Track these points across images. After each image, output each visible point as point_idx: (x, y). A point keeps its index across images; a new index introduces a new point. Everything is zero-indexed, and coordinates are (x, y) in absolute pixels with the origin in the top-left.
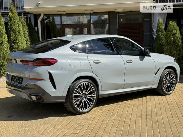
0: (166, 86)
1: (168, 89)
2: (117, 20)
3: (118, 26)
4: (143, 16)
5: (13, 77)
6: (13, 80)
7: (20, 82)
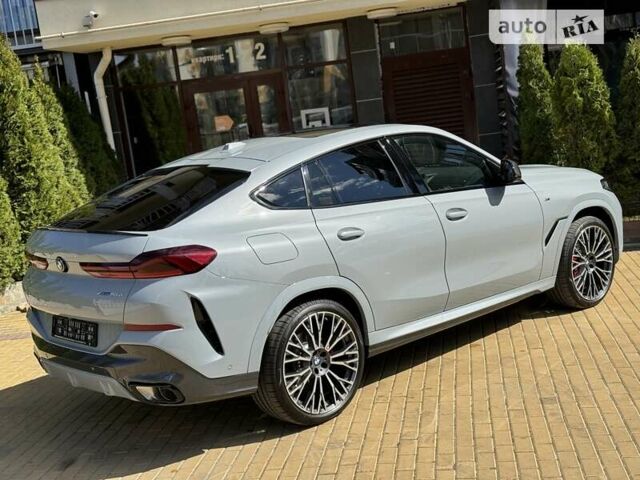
0: (583, 277)
1: (590, 288)
2: (375, 47)
3: (380, 66)
4: (467, 24)
5: (58, 322)
6: (60, 330)
7: (90, 339)
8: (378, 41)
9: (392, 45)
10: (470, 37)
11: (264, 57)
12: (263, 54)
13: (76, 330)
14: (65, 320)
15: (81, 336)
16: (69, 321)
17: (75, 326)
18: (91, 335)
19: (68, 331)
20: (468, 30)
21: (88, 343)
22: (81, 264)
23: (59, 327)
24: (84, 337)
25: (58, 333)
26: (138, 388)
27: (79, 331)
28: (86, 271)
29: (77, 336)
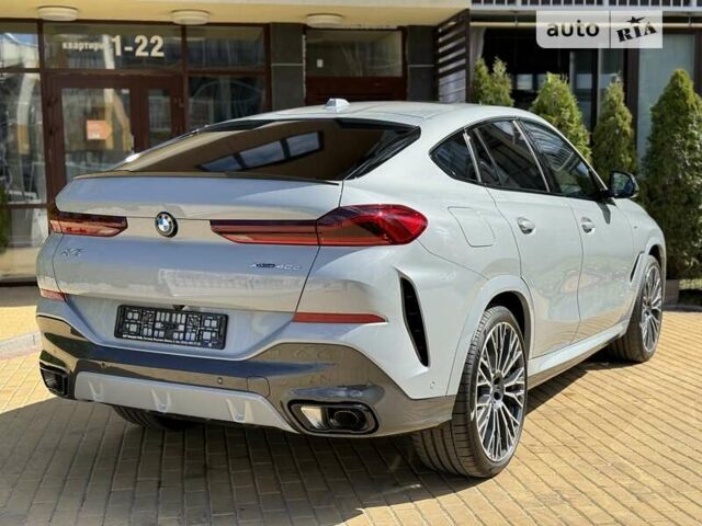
2: (301, 62)
3: (304, 85)
4: (407, 52)
5: (130, 315)
6: (133, 328)
7: (209, 338)
8: (304, 55)
9: (320, 63)
10: (409, 66)
11: (161, 54)
12: (160, 51)
13: (175, 326)
14: (147, 312)
15: (188, 334)
16: (158, 314)
17: (174, 320)
18: (212, 332)
19: (154, 329)
20: (407, 58)
21: (204, 344)
22: (213, 223)
23: (130, 323)
24: (193, 335)
25: (130, 333)
26: (303, 409)
27: (181, 328)
28: (220, 233)
29: (176, 335)
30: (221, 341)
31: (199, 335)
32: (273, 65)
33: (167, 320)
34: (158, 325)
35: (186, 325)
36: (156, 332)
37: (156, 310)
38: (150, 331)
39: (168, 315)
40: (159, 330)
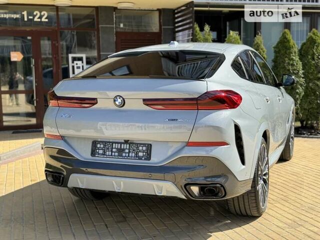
2: (113, 25)
3: (115, 36)
4: (161, 21)
5: (99, 146)
6: (101, 152)
7: (142, 155)
8: (115, 21)
9: (122, 25)
10: (163, 27)
11: (47, 20)
12: (46, 18)
13: (124, 150)
14: (108, 144)
15: (130, 154)
16: (114, 145)
17: (122, 147)
18: (143, 152)
19: (112, 152)
20: (162, 24)
21: (140, 158)
22: (144, 100)
23: (99, 149)
24: (133, 154)
25: (99, 154)
26: (191, 188)
27: (127, 151)
28: (147, 105)
29: (124, 154)
30: (148, 157)
31: (137, 154)
32: (100, 26)
33: (119, 147)
34: (114, 150)
35: (129, 149)
36: (113, 154)
37: (113, 143)
38: (110, 153)
39: (119, 145)
40: (115, 152)
